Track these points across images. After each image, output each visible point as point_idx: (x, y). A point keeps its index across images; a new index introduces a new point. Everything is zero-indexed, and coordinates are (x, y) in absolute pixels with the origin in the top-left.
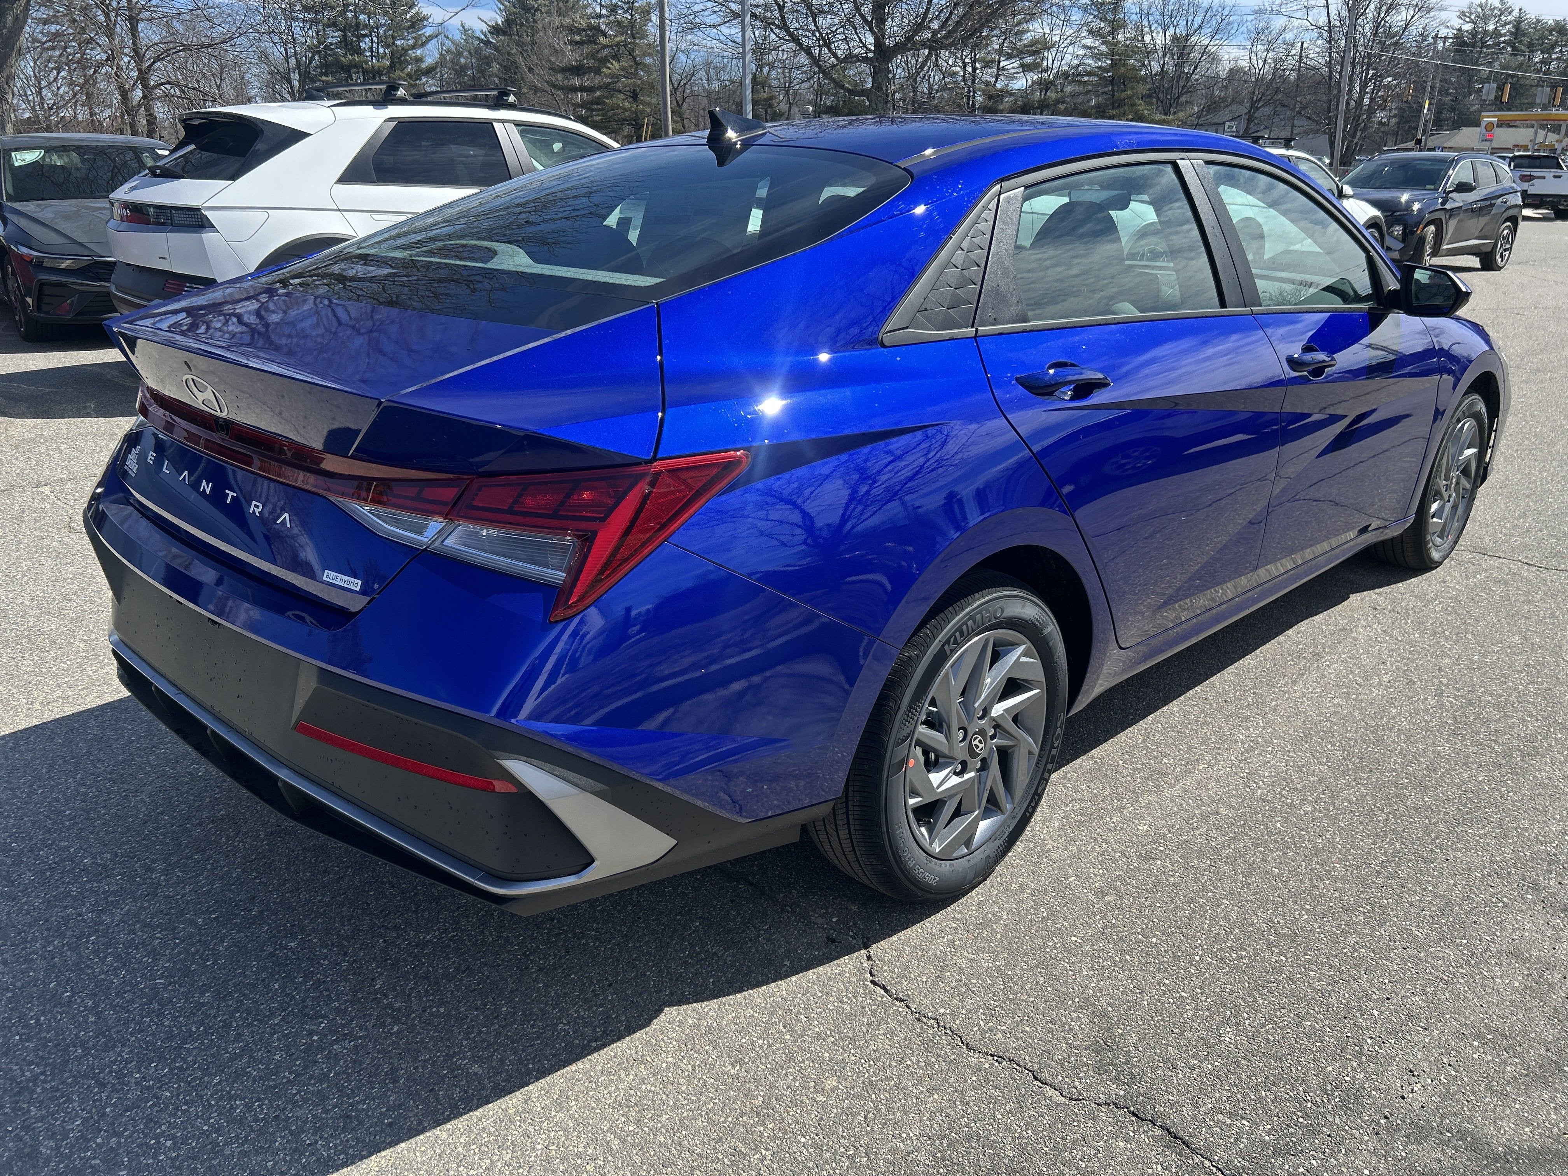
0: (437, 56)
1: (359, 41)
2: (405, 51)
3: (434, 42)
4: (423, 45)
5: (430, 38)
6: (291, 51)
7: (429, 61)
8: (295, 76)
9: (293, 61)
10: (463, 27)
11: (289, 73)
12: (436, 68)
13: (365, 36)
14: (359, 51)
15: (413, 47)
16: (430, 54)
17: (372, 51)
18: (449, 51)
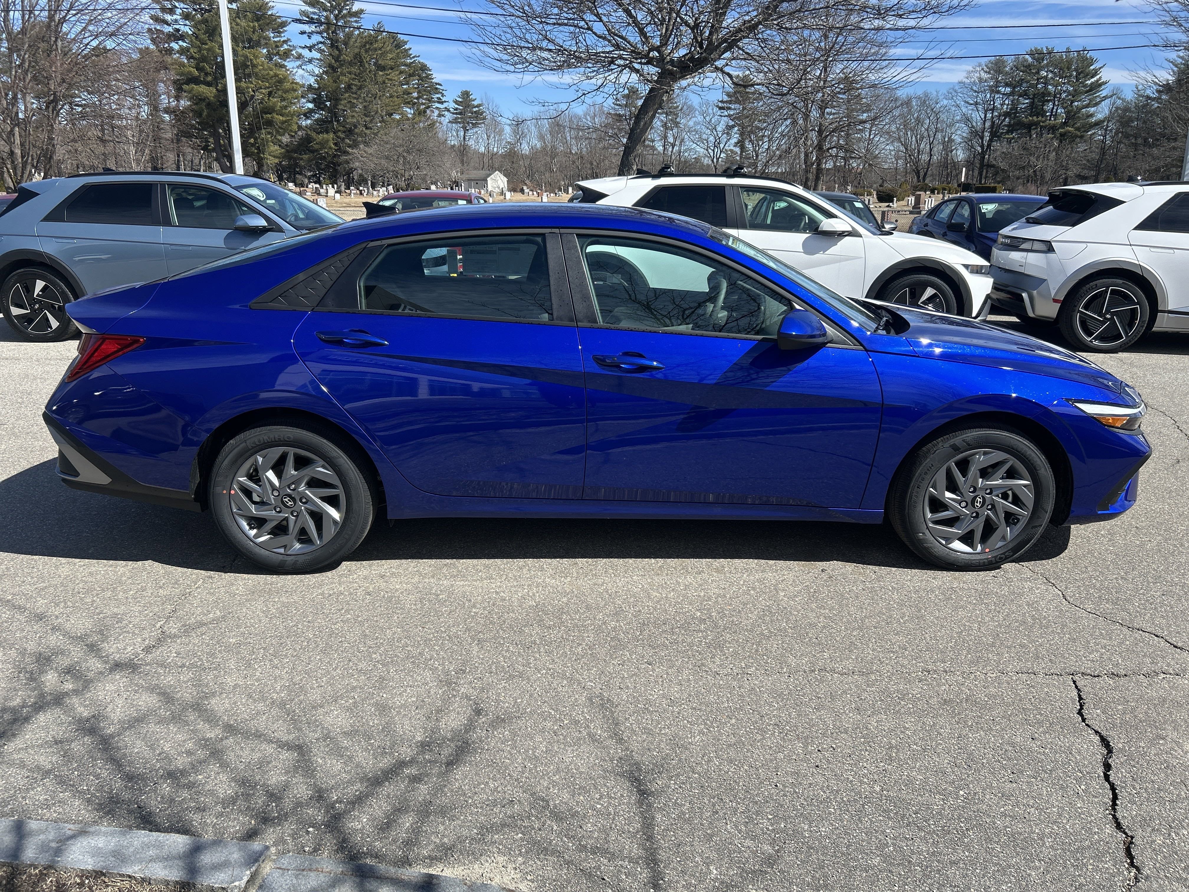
0: (1107, 112)
1: (1043, 105)
2: (1079, 109)
3: (1107, 101)
4: (1096, 104)
5: (1105, 98)
6: (989, 115)
7: (1100, 116)
8: (987, 135)
9: (988, 124)
10: (1137, 88)
11: (983, 132)
12: (1104, 121)
13: (1048, 101)
14: (1043, 113)
15: (1087, 106)
16: (1101, 111)
17: (1052, 112)
18: (1117, 108)
